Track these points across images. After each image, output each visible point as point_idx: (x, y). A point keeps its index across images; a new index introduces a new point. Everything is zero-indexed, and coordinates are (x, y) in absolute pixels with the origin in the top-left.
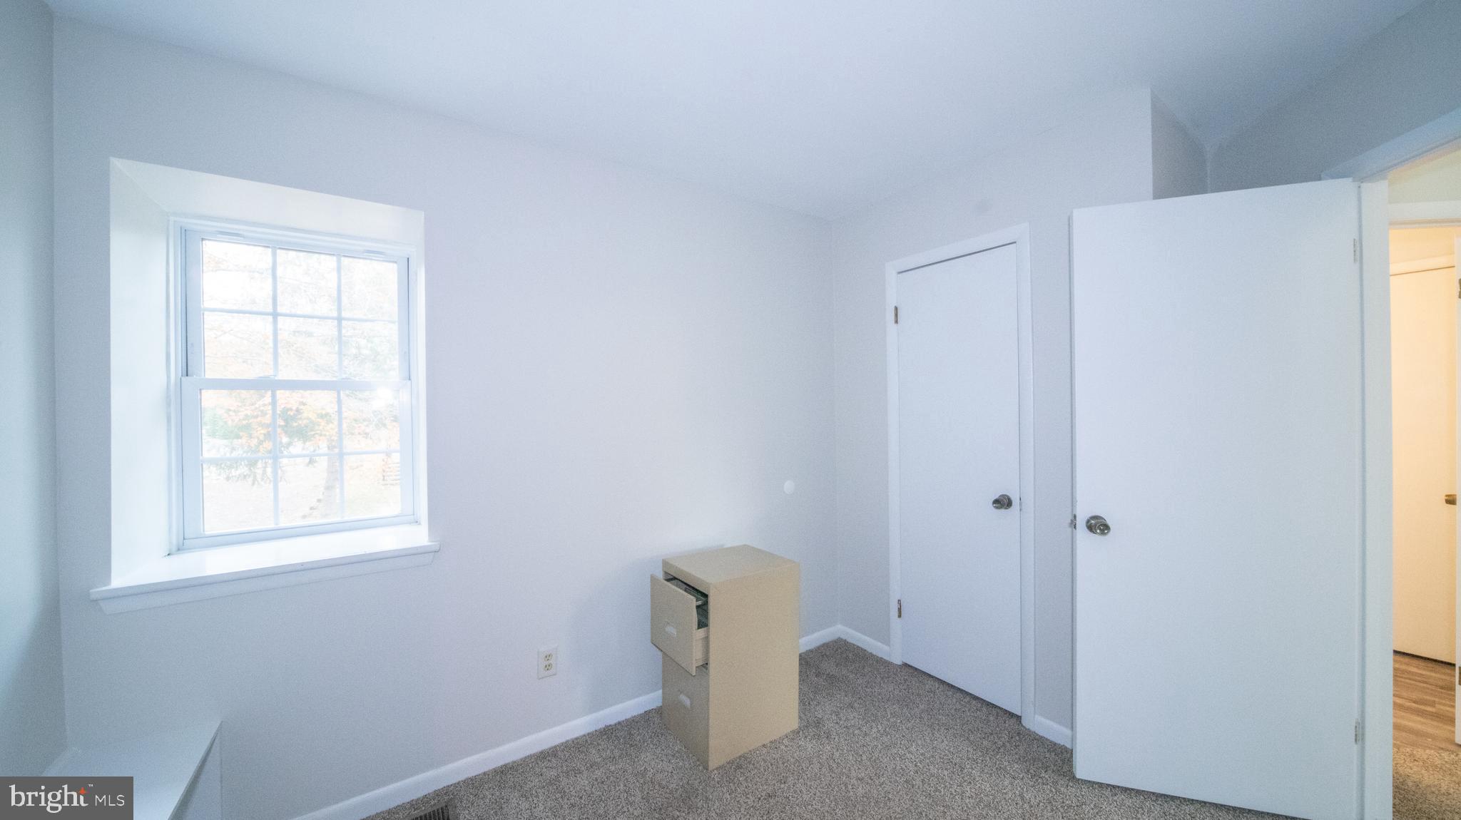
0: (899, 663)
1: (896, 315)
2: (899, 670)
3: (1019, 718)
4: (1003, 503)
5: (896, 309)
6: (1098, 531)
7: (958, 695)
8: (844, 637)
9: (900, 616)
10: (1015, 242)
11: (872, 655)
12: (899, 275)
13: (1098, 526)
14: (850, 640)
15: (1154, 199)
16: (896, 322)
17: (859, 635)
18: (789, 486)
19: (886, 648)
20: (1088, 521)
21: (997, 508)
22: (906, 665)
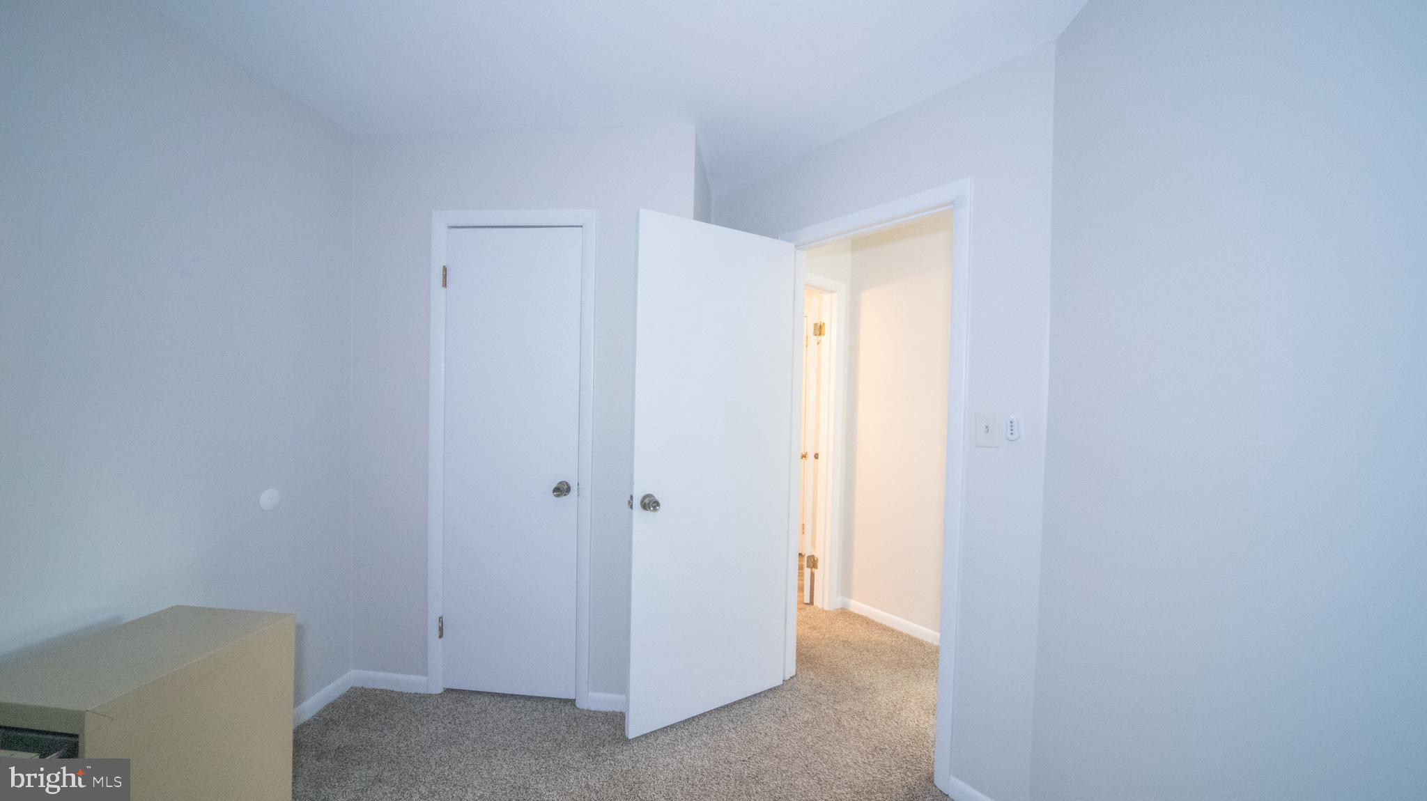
0: (440, 690)
1: (445, 276)
2: (440, 700)
3: (573, 702)
4: (561, 490)
5: (445, 269)
6: (652, 509)
7: (512, 702)
8: (359, 685)
9: (441, 636)
10: (582, 226)
11: (402, 694)
12: (449, 230)
13: (650, 504)
14: (368, 686)
15: (694, 219)
16: (445, 285)
17: (382, 674)
18: (268, 498)
19: (422, 679)
20: (642, 501)
21: (558, 496)
22: (448, 691)
